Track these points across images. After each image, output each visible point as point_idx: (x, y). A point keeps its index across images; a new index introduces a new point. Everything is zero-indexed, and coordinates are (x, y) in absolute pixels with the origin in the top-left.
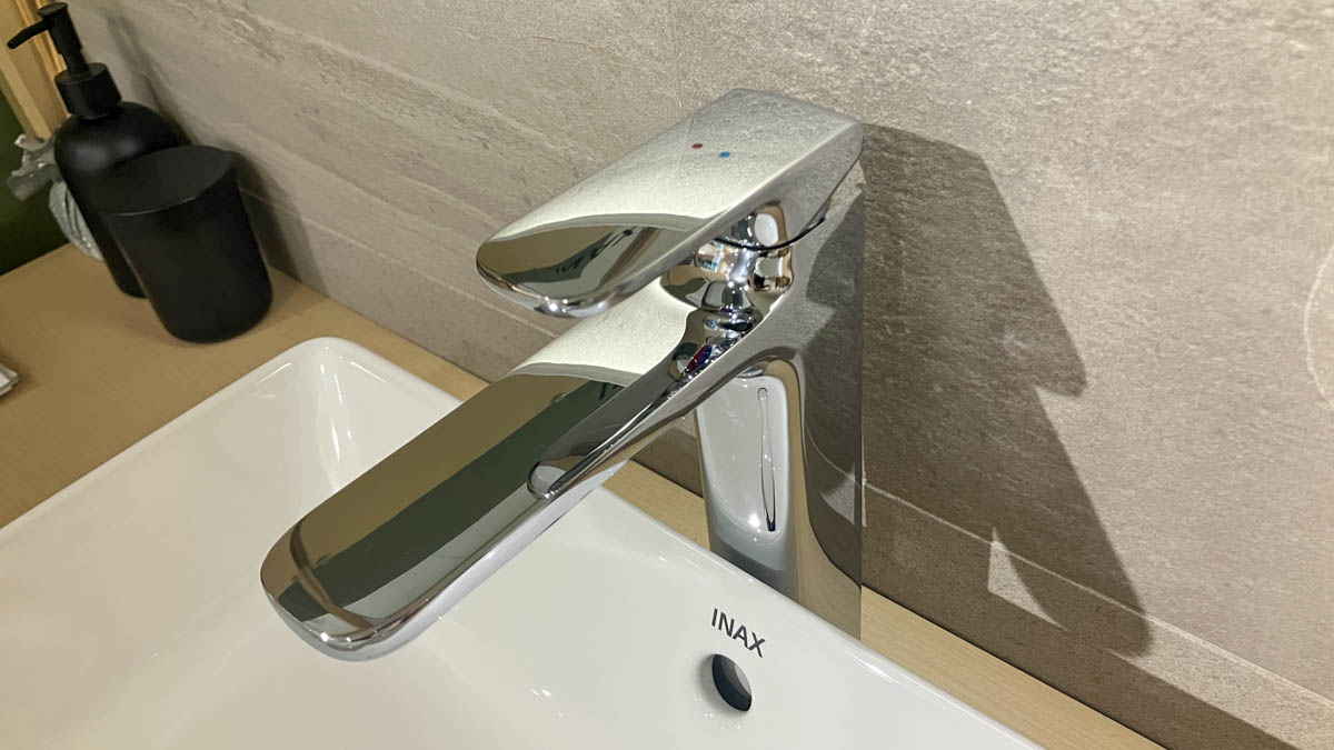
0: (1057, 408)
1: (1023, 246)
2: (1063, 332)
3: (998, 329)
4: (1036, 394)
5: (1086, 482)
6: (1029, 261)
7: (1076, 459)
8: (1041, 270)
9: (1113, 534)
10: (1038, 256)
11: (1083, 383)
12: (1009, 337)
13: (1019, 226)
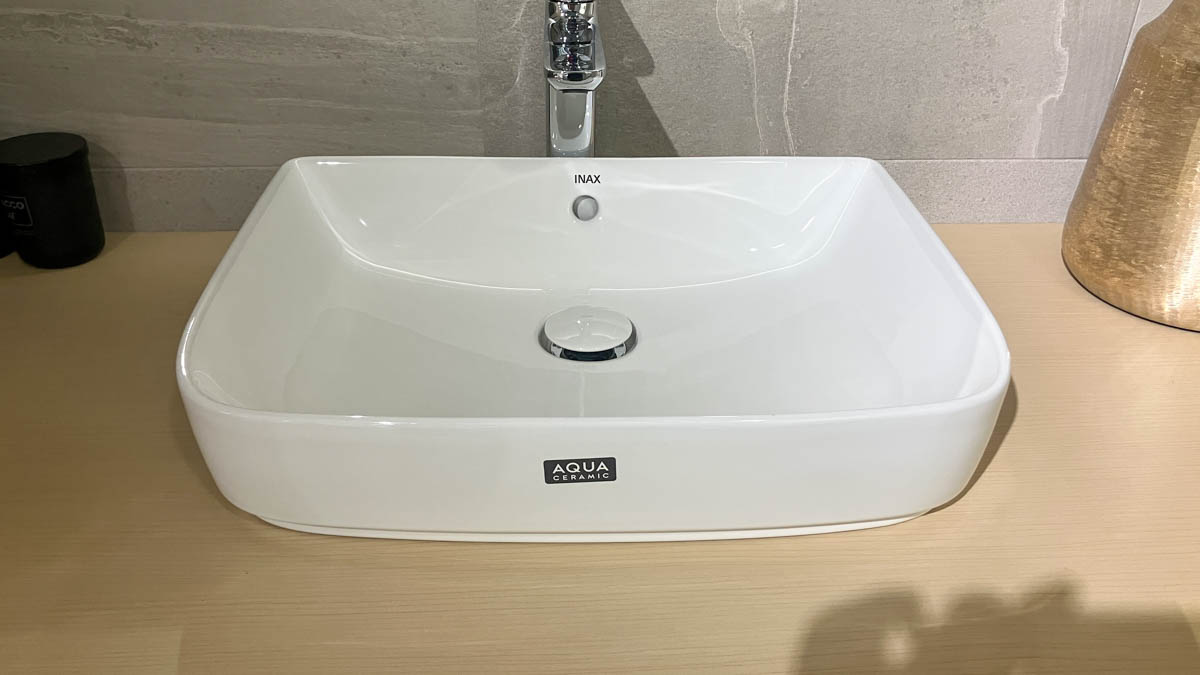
0: (645, 83)
1: (629, 18)
2: (646, 48)
3: (622, 58)
4: (637, 81)
5: (657, 112)
6: (631, 23)
7: (653, 103)
8: (637, 27)
9: (668, 131)
10: (635, 20)
11: (653, 67)
12: (625, 59)
13: (627, 10)
